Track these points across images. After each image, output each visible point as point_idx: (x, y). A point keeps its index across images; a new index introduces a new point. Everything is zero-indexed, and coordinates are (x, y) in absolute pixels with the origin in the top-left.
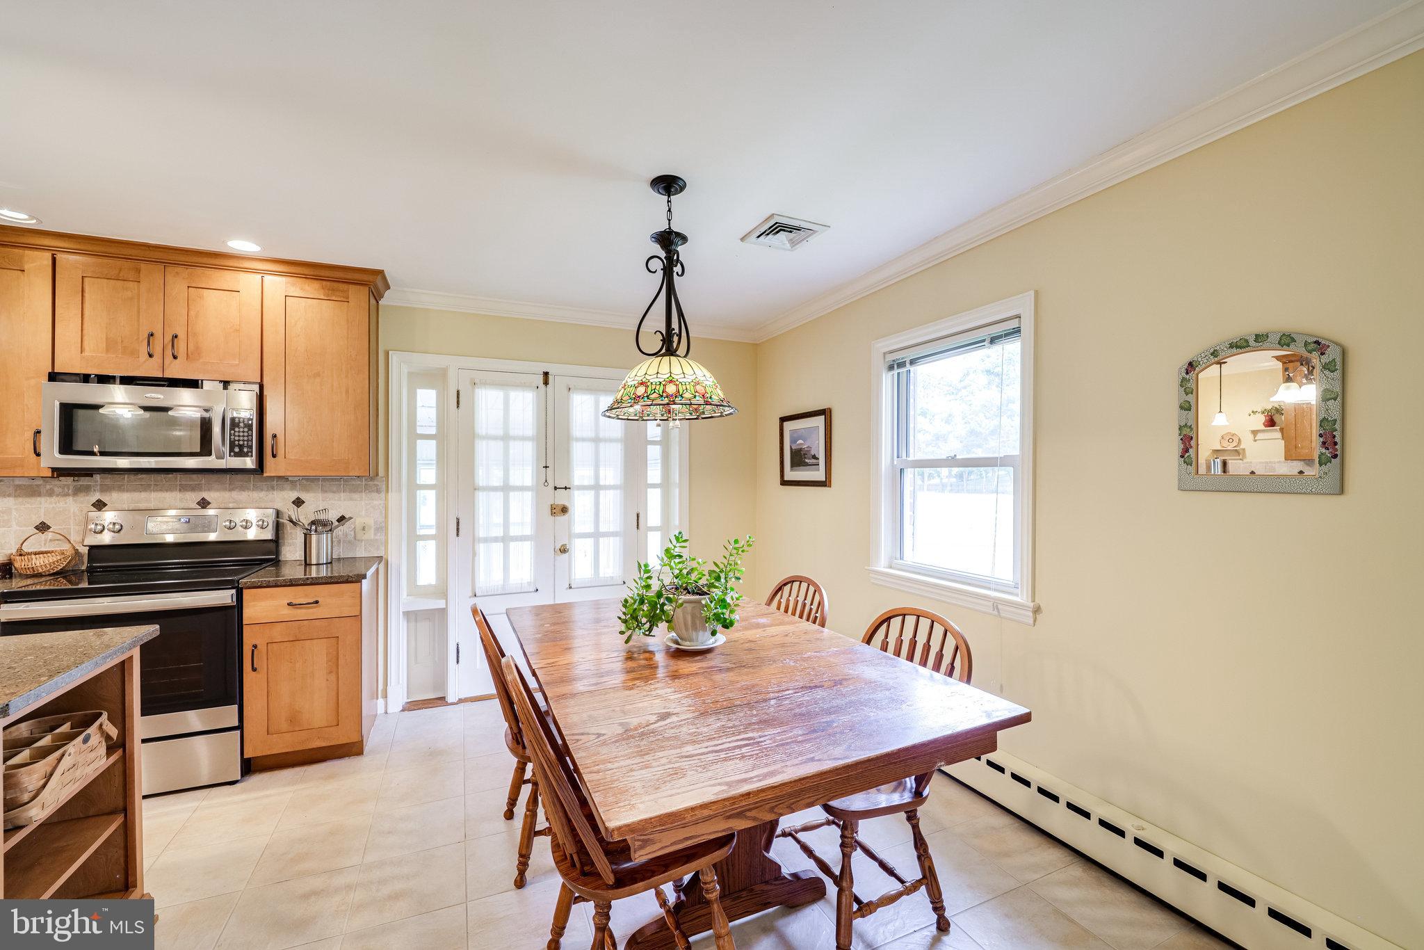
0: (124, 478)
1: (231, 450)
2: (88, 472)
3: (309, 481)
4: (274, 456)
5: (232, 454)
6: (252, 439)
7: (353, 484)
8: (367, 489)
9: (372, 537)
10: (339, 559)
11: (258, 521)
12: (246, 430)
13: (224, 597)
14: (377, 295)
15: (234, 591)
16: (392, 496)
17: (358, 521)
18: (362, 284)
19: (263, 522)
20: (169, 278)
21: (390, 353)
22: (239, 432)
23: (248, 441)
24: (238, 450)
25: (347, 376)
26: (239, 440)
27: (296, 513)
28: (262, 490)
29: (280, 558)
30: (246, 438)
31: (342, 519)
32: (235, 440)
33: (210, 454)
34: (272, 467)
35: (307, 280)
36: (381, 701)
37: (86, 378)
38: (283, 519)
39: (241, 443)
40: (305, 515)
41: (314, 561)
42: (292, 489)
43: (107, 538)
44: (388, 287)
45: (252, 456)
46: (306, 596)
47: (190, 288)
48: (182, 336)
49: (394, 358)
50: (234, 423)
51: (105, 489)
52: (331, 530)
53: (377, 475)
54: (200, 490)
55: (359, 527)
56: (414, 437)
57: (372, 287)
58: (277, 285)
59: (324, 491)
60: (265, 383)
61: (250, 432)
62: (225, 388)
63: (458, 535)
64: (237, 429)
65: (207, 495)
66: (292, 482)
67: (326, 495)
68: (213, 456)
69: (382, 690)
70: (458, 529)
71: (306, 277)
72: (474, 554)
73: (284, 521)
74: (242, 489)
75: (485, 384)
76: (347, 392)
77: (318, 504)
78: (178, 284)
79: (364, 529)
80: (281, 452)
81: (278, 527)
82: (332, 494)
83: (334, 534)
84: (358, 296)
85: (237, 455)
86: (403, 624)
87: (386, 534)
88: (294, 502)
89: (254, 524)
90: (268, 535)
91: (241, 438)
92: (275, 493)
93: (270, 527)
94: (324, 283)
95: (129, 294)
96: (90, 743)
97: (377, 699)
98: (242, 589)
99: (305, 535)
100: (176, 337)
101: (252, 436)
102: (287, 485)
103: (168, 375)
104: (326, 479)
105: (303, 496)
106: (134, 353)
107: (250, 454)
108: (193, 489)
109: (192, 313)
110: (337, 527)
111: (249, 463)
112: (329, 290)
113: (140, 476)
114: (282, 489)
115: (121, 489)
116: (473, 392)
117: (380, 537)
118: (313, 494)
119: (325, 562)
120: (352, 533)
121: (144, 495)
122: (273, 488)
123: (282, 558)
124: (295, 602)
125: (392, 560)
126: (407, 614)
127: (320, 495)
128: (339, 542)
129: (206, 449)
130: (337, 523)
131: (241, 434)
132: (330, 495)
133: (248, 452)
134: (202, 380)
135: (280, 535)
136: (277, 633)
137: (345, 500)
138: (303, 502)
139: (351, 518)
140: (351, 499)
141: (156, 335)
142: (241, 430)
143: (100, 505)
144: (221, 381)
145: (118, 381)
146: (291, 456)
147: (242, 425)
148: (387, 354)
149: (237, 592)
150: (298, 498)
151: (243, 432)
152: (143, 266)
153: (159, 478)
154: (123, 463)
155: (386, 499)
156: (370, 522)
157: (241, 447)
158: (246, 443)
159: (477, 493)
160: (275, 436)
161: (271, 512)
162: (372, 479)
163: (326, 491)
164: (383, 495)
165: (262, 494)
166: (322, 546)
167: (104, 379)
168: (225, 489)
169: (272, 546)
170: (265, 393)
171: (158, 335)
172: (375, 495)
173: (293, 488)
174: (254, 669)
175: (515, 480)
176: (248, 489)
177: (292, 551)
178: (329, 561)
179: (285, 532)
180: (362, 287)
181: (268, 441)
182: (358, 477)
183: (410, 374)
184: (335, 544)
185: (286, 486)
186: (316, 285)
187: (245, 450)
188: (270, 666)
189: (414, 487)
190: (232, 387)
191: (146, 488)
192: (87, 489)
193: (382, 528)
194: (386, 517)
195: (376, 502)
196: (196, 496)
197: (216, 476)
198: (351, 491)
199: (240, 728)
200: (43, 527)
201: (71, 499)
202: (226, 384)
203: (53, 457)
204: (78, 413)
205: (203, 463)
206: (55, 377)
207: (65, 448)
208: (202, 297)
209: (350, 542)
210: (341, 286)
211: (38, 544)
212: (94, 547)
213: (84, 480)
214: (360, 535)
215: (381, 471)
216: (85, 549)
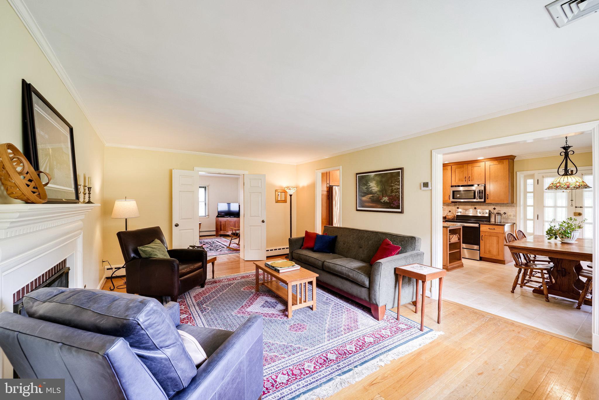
0: (461, 203)
1: (479, 198)
2: (456, 202)
3: (497, 204)
6: (483, 195)
7: (507, 205)
8: (511, 206)
9: (512, 218)
10: (504, 222)
11: (485, 212)
13: (477, 225)
15: (479, 225)
16: (518, 208)
18: (506, 159)
20: (468, 166)
24: (480, 198)
31: (504, 213)
34: (487, 201)
37: (456, 186)
40: (495, 211)
41: (496, 221)
42: (493, 206)
43: (459, 214)
44: (515, 157)
46: (493, 227)
47: (472, 168)
49: (518, 173)
51: (459, 205)
52: (501, 215)
54: (475, 205)
55: (509, 215)
56: (526, 192)
57: (510, 159)
58: (488, 163)
59: (500, 206)
63: (538, 219)
65: (476, 207)
66: (493, 204)
70: (538, 218)
71: (494, 160)
72: (543, 225)
73: (491, 213)
74: (483, 205)
75: (547, 177)
76: (504, 184)
77: (499, 209)
78: (470, 167)
80: (489, 198)
84: (506, 162)
85: (480, 199)
87: (516, 218)
88: (493, 209)
91: (481, 195)
93: (488, 214)
95: (462, 170)
98: (481, 224)
99: (495, 216)
100: (470, 177)
103: (468, 184)
104: (501, 204)
105: (495, 207)
106: (463, 181)
107: (483, 198)
108: (473, 205)
109: (472, 172)
110: (503, 215)
111: (483, 200)
112: (499, 162)
113: (464, 203)
114: (491, 206)
115: (461, 205)
116: (543, 179)
117: (514, 218)
118: (498, 207)
119: (498, 221)
120: (507, 216)
122: (489, 206)
123: (491, 221)
124: (491, 228)
125: (518, 224)
128: (504, 218)
129: (474, 198)
132: (502, 207)
134: (474, 185)
136: (487, 234)
137: (505, 209)
138: (496, 209)
139: (507, 213)
140: (507, 208)
142: (481, 193)
143: (458, 208)
146: (492, 198)
148: (516, 172)
152: (464, 165)
153: (466, 203)
154: (462, 200)
155: (516, 209)
156: (512, 214)
157: (481, 197)
159: (544, 208)
160: (488, 195)
161: (488, 211)
162: (512, 204)
164: (515, 207)
165: (487, 207)
166: (498, 218)
167: (459, 186)
168: (479, 206)
169: (488, 217)
170: (486, 185)
171: (467, 177)
172: (514, 208)
174: (482, 240)
175: (559, 204)
176: (484, 205)
179: (491, 215)
181: (486, 196)
182: (509, 203)
183: (524, 177)
186: (496, 161)
188: (485, 240)
189: (525, 206)
190: (480, 185)
191: (465, 205)
192: (456, 205)
193: (515, 216)
194: (516, 213)
195: (513, 210)
196: (474, 207)
197: (477, 203)
198: (507, 207)
199: (479, 250)
200: (450, 211)
201: (454, 207)
202: (478, 185)
203: (452, 200)
204: (455, 192)
205: (475, 200)
206: (452, 186)
207: (453, 198)
208: (474, 169)
209: (506, 218)
210: (502, 161)
211: (449, 214)
212: (457, 215)
213: (456, 204)
214: (509, 217)
215: (515, 202)
216: (456, 216)
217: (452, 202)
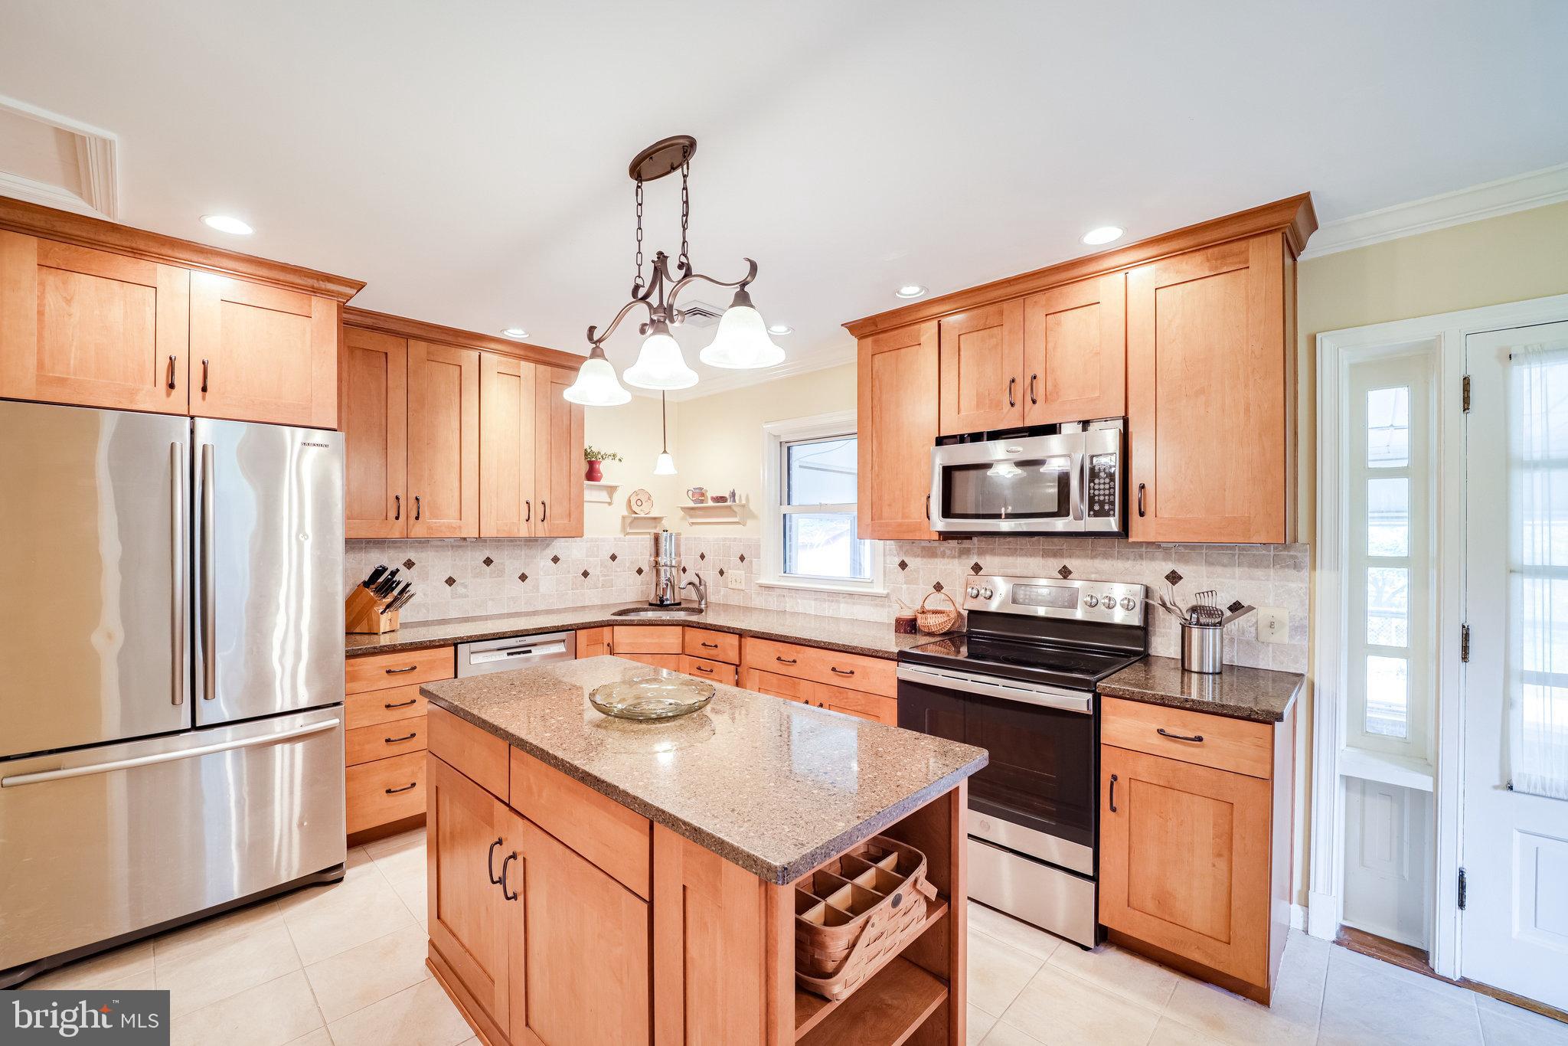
0: (995, 542)
1: (1091, 508)
2: (967, 536)
3: (1188, 549)
4: (1142, 514)
5: (1092, 513)
6: (1114, 492)
7: (1254, 555)
8: (1277, 561)
9: (1286, 640)
10: (1232, 667)
11: (1123, 600)
12: (1107, 480)
13: (1078, 701)
14: (1293, 247)
15: (1090, 696)
16: (1324, 577)
17: (1263, 613)
18: (1270, 232)
19: (1129, 602)
20: (1028, 311)
21: (1318, 337)
22: (1099, 484)
23: (1110, 495)
24: (1098, 508)
25: (1246, 386)
26: (1099, 495)
27: (1170, 593)
28: (1128, 559)
29: (1150, 652)
30: (1107, 492)
31: (1236, 607)
32: (1095, 495)
33: (1068, 515)
34: (1140, 529)
35: (1186, 256)
36: (1296, 909)
37: (961, 438)
38: (1153, 600)
39: (1102, 498)
40: (1183, 596)
41: (1195, 667)
42: (1165, 559)
43: (983, 604)
44: (1314, 226)
45: (1114, 515)
46: (1184, 726)
47: (1048, 317)
48: (1041, 376)
49: (1327, 345)
50: (1094, 474)
51: (981, 553)
52: (1220, 623)
53: (1295, 540)
54: (1062, 556)
55: (1264, 623)
56: (1364, 473)
57: (1287, 231)
58: (1145, 277)
59: (1209, 563)
60: (1130, 416)
61: (1111, 484)
62: (1085, 429)
63: (1466, 658)
64: (1097, 481)
65: (1071, 563)
66: (1165, 549)
67: (1211, 569)
68: (1071, 517)
69: (1300, 892)
70: (1465, 648)
71: (1183, 252)
73: (1155, 602)
74: (1106, 556)
76: (1247, 410)
77: (1200, 581)
78: (1036, 315)
79: (1272, 625)
80: (1150, 510)
81: (1147, 610)
82: (1222, 568)
83: (1225, 629)
84: (1265, 254)
85: (1097, 514)
86: (1340, 793)
87: (1311, 639)
88: (1167, 577)
89: (1118, 605)
90: (1135, 619)
91: (1102, 492)
92: (1144, 563)
93: (1138, 609)
94: (1210, 251)
95: (994, 341)
96: (902, 905)
97: (1291, 903)
98: (1100, 695)
99: (1183, 627)
100: (1035, 377)
101: (1114, 488)
102: (1159, 554)
103: (1029, 423)
104: (1211, 546)
105: (1181, 570)
106: (998, 405)
107: (1112, 512)
108: (1055, 554)
109: (1050, 346)
110: (1230, 620)
111: (1112, 524)
112: (1216, 260)
113: (1008, 539)
114: (1153, 559)
115: (995, 552)
116: (1501, 376)
117: (1300, 641)
118: (1195, 567)
119: (1211, 671)
120: (1253, 629)
121: (1010, 560)
122: (1141, 557)
123: (1153, 652)
124: (1168, 731)
125: (1322, 681)
126: (1348, 781)
127: (1204, 569)
128: (1232, 640)
129: (1063, 510)
130: (1228, 613)
131: (1102, 487)
132: (1219, 570)
133: (1110, 510)
134: (1060, 424)
135: (1150, 620)
136: (1143, 768)
137: (1240, 579)
138: (1181, 578)
139: (1251, 608)
140: (1251, 578)
141: (1017, 380)
142: (1102, 481)
143: (977, 569)
144: (1080, 422)
145: (985, 437)
146: (1164, 514)
147: (1102, 474)
148: (1313, 340)
149: (1094, 697)
150: (1173, 572)
151: (1104, 483)
152: (1005, 305)
153: (1024, 542)
155: (1312, 581)
156: (1282, 615)
157: (1102, 503)
158: (1107, 498)
159: (1517, 577)
160: (1142, 487)
161: (1139, 589)
162: (1285, 546)
163: (1213, 564)
164: (1305, 573)
165: (1129, 564)
166: (1207, 648)
167: (976, 437)
168: (1086, 557)
169: (1140, 633)
170: (1131, 429)
171: (1019, 380)
172: (1291, 572)
173: (1167, 557)
174: (1114, 810)
176: (1113, 556)
177: (1165, 644)
178: (1217, 671)
179: (1156, 615)
180: (1269, 237)
181: (1134, 495)
182: (1264, 544)
183: (1354, 367)
184: (1226, 642)
185: (1157, 554)
186: (1198, 258)
187: (1107, 507)
188: (1133, 812)
189: (1361, 561)
190: (1092, 427)
191: (1013, 552)
192: (966, 553)
193: (1305, 628)
194: (1311, 609)
195: (1293, 585)
196: (1056, 564)
197: (1075, 541)
198: (1250, 566)
199: (1095, 879)
200: (938, 587)
201: (956, 561)
202: (1086, 424)
203: (940, 524)
204: (958, 476)
205: (1059, 525)
206: (940, 441)
207: (947, 512)
208: (1059, 324)
209: (1248, 643)
210: (1235, 247)
211: (935, 602)
212: (971, 612)
213: (966, 544)
214: (1264, 634)
215: (1303, 535)
216: (965, 613)
217: (945, 536)
